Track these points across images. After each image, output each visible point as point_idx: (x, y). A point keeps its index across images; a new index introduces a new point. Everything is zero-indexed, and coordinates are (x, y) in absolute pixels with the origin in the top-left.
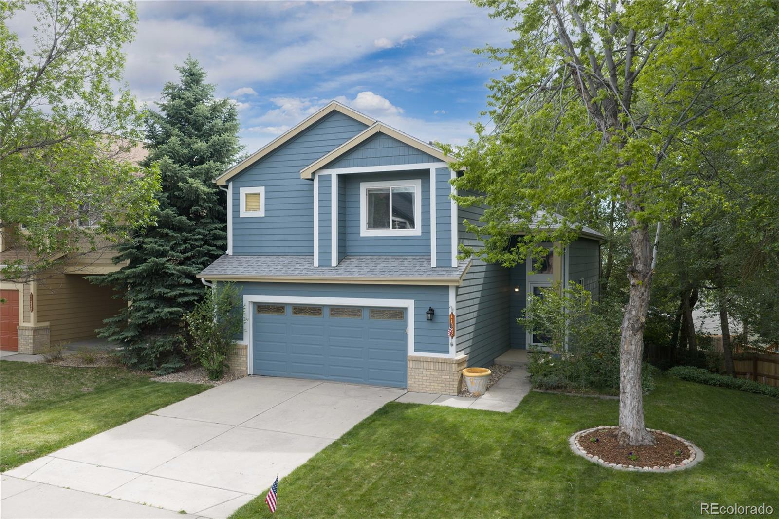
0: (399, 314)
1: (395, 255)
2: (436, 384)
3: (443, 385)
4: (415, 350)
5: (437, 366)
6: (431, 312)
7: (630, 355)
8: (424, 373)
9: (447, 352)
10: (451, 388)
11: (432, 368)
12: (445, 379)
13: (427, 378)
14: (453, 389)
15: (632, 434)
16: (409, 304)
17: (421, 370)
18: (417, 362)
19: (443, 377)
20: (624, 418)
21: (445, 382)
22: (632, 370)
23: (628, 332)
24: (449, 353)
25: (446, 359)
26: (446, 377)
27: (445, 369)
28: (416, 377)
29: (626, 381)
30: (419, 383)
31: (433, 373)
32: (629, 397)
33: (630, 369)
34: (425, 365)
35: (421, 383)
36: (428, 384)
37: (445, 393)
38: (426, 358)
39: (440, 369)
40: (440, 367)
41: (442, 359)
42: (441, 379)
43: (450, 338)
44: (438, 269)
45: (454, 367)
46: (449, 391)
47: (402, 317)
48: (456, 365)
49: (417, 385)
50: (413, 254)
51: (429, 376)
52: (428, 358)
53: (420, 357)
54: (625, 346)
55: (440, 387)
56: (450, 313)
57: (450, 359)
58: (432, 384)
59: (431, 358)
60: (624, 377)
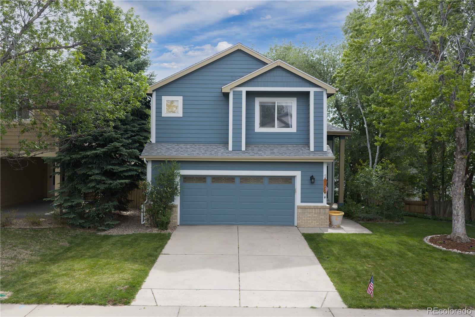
0: (290, 180)
1: (282, 144)
2: (316, 222)
3: (320, 222)
4: (302, 202)
5: (317, 211)
6: (312, 178)
7: (461, 195)
8: (308, 215)
9: (322, 202)
10: (325, 224)
11: (314, 212)
12: (322, 218)
13: (310, 218)
14: (327, 224)
15: (462, 237)
16: (297, 174)
17: (306, 214)
18: (304, 209)
19: (320, 217)
20: (457, 229)
21: (322, 220)
22: (462, 203)
23: (459, 183)
24: (323, 203)
25: (322, 206)
26: (322, 217)
27: (322, 212)
28: (303, 218)
29: (459, 209)
30: (305, 222)
31: (314, 215)
32: (460, 217)
33: (461, 202)
34: (309, 210)
35: (306, 222)
36: (311, 222)
37: (321, 227)
38: (310, 206)
39: (319, 212)
40: (318, 211)
41: (320, 206)
42: (319, 219)
43: (324, 193)
44: (315, 152)
45: (327, 211)
46: (324, 225)
47: (291, 182)
48: (329, 209)
49: (304, 223)
50: (292, 143)
51: (311, 217)
52: (311, 206)
53: (306, 206)
54: (458, 191)
55: (318, 223)
56: (324, 178)
57: (323, 206)
58: (313, 222)
59: (313, 206)
60: (458, 207)
